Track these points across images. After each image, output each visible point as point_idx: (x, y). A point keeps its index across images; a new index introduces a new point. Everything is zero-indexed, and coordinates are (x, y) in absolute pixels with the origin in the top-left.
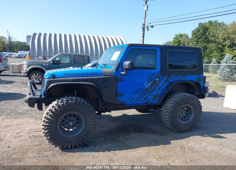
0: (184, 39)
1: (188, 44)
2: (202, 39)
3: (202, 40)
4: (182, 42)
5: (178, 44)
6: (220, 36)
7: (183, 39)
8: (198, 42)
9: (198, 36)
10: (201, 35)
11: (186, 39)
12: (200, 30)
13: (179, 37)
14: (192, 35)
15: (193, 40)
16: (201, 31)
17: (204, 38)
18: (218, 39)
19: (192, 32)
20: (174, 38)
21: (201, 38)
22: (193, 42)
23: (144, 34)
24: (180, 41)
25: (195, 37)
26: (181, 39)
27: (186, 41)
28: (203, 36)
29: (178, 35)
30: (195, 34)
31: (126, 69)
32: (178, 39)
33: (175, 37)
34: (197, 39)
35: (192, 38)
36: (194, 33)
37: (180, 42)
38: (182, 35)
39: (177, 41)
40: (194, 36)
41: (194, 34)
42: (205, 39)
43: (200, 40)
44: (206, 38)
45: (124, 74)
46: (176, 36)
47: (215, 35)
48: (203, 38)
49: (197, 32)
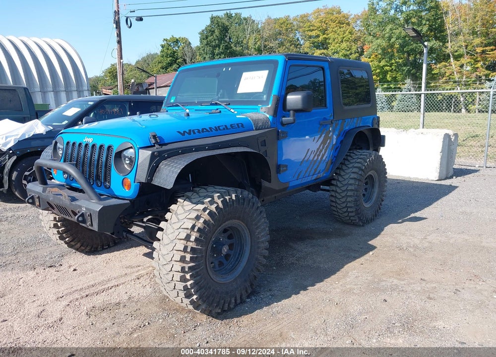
0: (183, 48)
1: (192, 59)
2: (219, 48)
3: (220, 50)
4: (180, 55)
5: (171, 58)
6: (251, 43)
7: (181, 48)
8: (214, 54)
9: (211, 42)
10: (217, 41)
11: (186, 49)
12: (214, 31)
13: (172, 44)
14: (201, 39)
15: (204, 50)
16: (217, 33)
17: (223, 46)
18: (248, 49)
19: (200, 33)
20: (162, 47)
21: (218, 46)
22: (205, 56)
23: (119, 35)
24: (174, 52)
25: (207, 44)
26: (177, 49)
27: (187, 53)
28: (221, 43)
29: (169, 39)
30: (207, 38)
31: (296, 111)
32: (170, 48)
33: (163, 43)
34: (211, 48)
35: (202, 47)
36: (205, 36)
37: (176, 54)
38: (177, 40)
39: (169, 52)
40: (205, 42)
41: (204, 39)
42: (225, 49)
43: (217, 51)
44: (227, 47)
45: (292, 121)
46: (165, 42)
47: (242, 42)
48: (221, 46)
49: (209, 34)
